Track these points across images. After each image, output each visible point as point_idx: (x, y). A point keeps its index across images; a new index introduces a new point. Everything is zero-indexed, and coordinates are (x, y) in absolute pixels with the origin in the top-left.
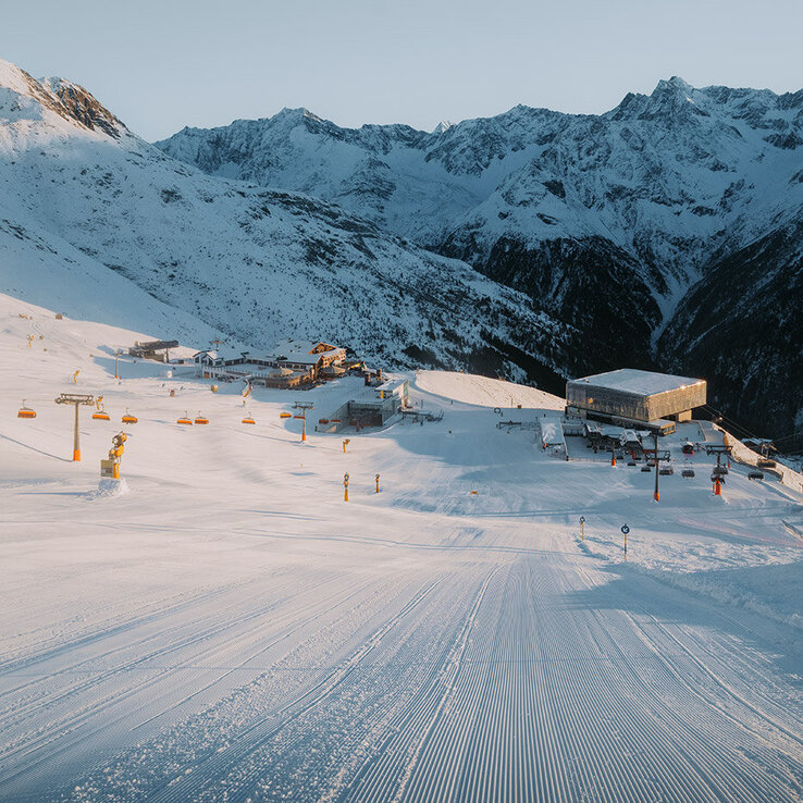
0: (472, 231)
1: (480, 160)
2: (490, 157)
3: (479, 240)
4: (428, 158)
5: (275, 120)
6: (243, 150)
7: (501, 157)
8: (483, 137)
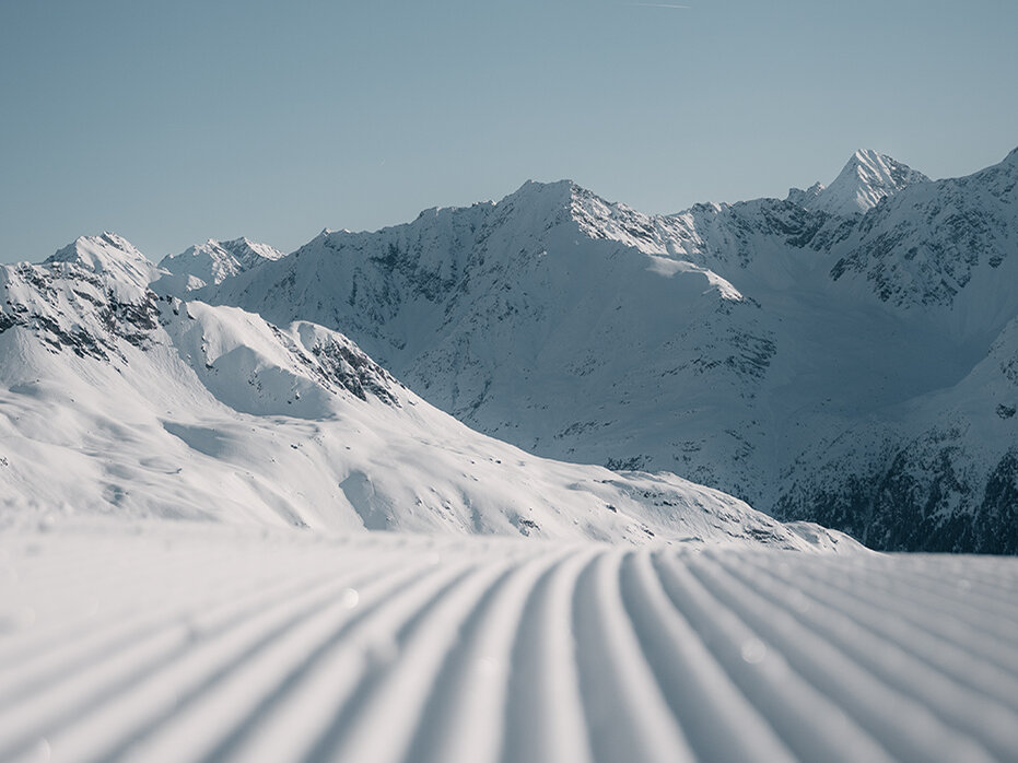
0: (943, 444)
1: (949, 271)
2: (972, 261)
3: (959, 464)
4: (838, 271)
5: (509, 205)
6: (445, 274)
7: (995, 263)
8: (954, 220)
